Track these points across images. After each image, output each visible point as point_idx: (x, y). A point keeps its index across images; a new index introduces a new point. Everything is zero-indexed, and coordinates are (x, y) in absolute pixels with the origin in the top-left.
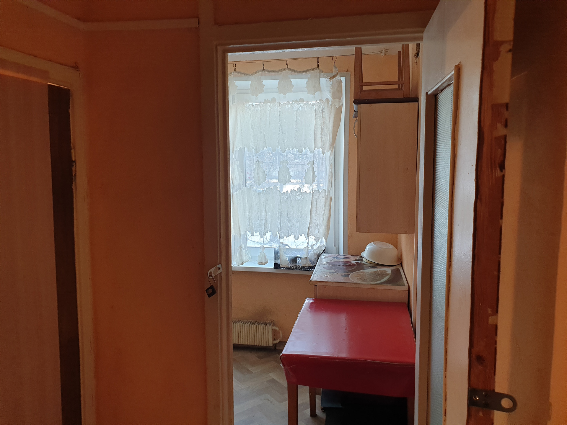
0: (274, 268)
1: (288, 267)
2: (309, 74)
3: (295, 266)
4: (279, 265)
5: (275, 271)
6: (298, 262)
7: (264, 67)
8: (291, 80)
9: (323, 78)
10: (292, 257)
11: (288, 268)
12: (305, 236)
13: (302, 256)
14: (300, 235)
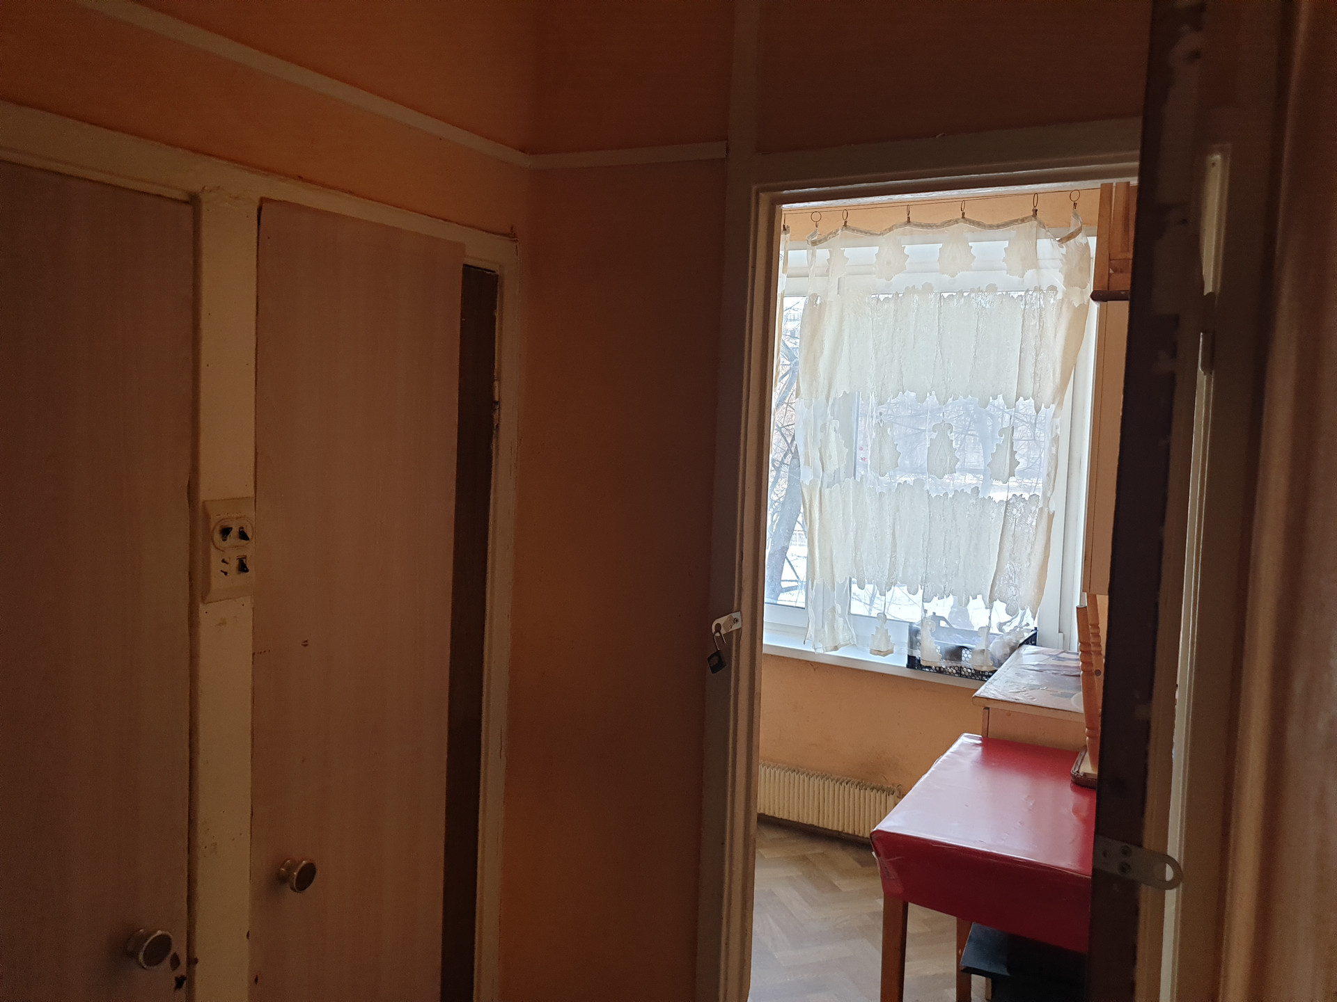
0: (908, 666)
1: (940, 668)
2: (1012, 231)
3: (956, 668)
4: (919, 661)
5: (910, 673)
6: (963, 658)
7: (909, 218)
8: (970, 244)
9: (1045, 240)
10: (949, 646)
11: (940, 671)
12: (983, 599)
13: (974, 646)
14: (971, 598)
